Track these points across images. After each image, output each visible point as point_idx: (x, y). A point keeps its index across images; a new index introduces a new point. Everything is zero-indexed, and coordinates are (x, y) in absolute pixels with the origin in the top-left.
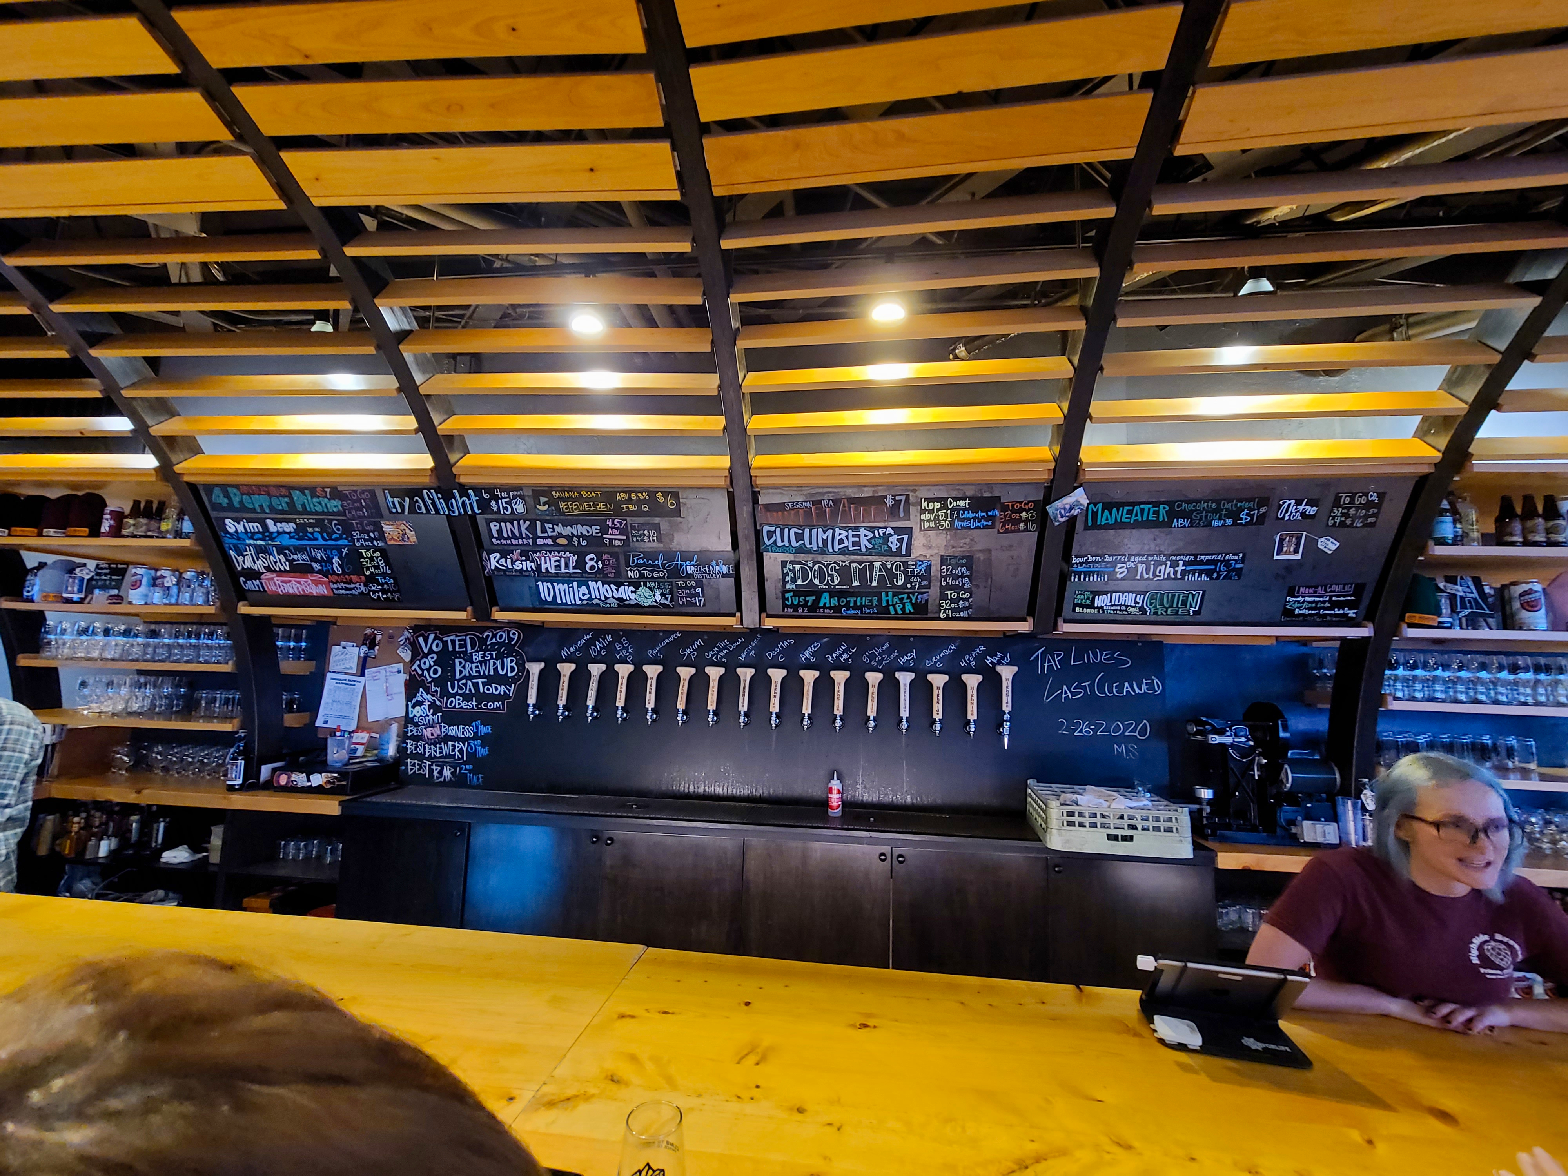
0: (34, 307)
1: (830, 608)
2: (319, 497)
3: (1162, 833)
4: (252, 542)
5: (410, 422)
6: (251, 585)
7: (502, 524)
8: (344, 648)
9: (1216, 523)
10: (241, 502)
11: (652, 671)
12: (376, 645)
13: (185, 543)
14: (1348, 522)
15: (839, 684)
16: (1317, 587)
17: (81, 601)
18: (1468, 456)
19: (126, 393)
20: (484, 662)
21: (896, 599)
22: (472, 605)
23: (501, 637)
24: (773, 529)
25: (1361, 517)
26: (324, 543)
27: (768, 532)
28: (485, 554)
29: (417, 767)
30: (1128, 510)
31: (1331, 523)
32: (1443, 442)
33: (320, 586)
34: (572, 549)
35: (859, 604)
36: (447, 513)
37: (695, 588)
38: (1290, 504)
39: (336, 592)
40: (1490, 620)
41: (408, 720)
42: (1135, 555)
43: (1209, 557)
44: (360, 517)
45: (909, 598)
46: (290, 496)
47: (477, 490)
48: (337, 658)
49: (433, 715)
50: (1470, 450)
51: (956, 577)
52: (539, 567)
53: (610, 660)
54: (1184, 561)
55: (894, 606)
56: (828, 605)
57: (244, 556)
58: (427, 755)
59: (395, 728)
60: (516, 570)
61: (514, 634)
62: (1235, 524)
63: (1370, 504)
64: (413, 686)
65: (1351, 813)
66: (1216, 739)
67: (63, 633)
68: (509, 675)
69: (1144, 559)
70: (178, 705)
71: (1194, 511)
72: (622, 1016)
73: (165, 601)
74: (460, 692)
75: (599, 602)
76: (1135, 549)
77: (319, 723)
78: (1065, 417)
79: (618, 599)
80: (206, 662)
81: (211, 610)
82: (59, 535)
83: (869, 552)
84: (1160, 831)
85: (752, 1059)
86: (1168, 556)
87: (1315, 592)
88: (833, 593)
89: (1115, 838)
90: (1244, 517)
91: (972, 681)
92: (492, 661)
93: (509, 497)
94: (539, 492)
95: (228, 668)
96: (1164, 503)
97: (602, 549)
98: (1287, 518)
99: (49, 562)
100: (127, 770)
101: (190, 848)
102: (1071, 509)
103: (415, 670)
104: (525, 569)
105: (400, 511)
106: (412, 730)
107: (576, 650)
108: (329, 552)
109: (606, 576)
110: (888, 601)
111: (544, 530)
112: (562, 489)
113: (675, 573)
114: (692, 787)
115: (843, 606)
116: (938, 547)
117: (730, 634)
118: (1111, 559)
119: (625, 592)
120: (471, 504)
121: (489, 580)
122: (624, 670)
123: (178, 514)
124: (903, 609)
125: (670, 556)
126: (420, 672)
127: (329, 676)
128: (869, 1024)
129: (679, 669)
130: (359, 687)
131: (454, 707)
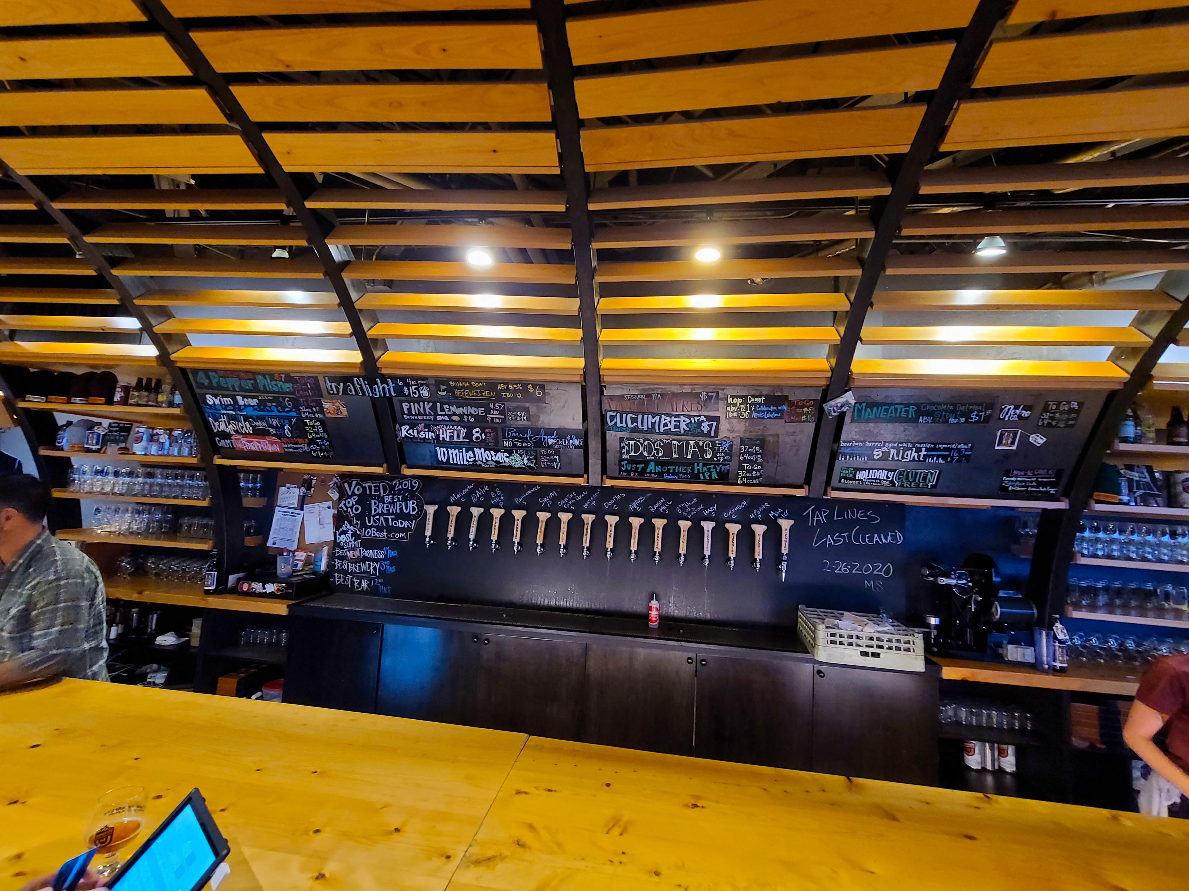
0: (72, 238)
1: (655, 473)
2: (276, 381)
3: (902, 652)
4: (225, 412)
5: (346, 327)
6: (223, 443)
7: (412, 404)
8: (288, 488)
9: (952, 420)
10: (218, 382)
11: (519, 514)
12: (312, 487)
13: (177, 411)
14: (1054, 423)
15: (659, 529)
16: (1026, 471)
17: (98, 451)
18: (1151, 377)
19: (137, 302)
20: (393, 503)
21: (705, 469)
22: (386, 463)
23: (406, 485)
24: (614, 414)
25: (1064, 420)
26: (279, 414)
27: (611, 416)
28: (397, 426)
29: (342, 579)
30: (885, 409)
31: (1040, 423)
32: (1131, 365)
33: (274, 445)
34: (463, 424)
35: (676, 471)
36: (371, 395)
37: (554, 455)
38: (1009, 409)
39: (287, 450)
40: (1159, 499)
41: (336, 544)
42: (889, 442)
43: (945, 446)
44: (306, 396)
45: (715, 468)
46: (255, 379)
47: (394, 378)
48: (284, 496)
49: (354, 541)
50: (1153, 373)
51: (751, 454)
52: (438, 436)
53: (487, 505)
54: (926, 448)
55: (703, 473)
56: (653, 471)
57: (219, 422)
58: (350, 571)
59: (326, 549)
60: (421, 439)
61: (415, 483)
62: (966, 422)
63: (1071, 411)
64: (339, 520)
65: (1044, 641)
66: (943, 581)
67: (84, 473)
68: (412, 513)
69: (896, 445)
70: (166, 527)
71: (936, 411)
72: (519, 792)
73: (160, 453)
74: (374, 524)
75: (481, 463)
76: (889, 438)
77: (269, 544)
78: (841, 339)
79: (496, 462)
80: (189, 498)
81: (194, 461)
82: (83, 402)
83: (686, 433)
84: (900, 650)
85: (616, 831)
86: (914, 444)
87: (1025, 474)
88: (658, 463)
89: (865, 654)
90: (974, 417)
91: (759, 529)
92: (398, 503)
93: (417, 385)
94: (440, 382)
95: (205, 503)
96: (913, 404)
97: (486, 425)
98: (1007, 419)
99: (75, 421)
100: (130, 574)
101: (176, 634)
102: (842, 406)
103: (342, 507)
104: (427, 437)
105: (336, 392)
106: (339, 552)
107: (461, 497)
108: (282, 422)
109: (487, 444)
110: (698, 470)
111: (442, 410)
112: (457, 380)
113: (539, 443)
114: (546, 601)
115: (665, 472)
116: (739, 431)
117: (578, 489)
118: (870, 444)
119: (501, 457)
120: (389, 389)
121: (400, 445)
122: (497, 513)
123: (171, 390)
124: (710, 476)
125: (536, 431)
126: (345, 509)
127: (277, 509)
128: (698, 804)
129: (538, 514)
130: (299, 518)
131: (370, 536)
